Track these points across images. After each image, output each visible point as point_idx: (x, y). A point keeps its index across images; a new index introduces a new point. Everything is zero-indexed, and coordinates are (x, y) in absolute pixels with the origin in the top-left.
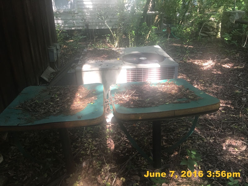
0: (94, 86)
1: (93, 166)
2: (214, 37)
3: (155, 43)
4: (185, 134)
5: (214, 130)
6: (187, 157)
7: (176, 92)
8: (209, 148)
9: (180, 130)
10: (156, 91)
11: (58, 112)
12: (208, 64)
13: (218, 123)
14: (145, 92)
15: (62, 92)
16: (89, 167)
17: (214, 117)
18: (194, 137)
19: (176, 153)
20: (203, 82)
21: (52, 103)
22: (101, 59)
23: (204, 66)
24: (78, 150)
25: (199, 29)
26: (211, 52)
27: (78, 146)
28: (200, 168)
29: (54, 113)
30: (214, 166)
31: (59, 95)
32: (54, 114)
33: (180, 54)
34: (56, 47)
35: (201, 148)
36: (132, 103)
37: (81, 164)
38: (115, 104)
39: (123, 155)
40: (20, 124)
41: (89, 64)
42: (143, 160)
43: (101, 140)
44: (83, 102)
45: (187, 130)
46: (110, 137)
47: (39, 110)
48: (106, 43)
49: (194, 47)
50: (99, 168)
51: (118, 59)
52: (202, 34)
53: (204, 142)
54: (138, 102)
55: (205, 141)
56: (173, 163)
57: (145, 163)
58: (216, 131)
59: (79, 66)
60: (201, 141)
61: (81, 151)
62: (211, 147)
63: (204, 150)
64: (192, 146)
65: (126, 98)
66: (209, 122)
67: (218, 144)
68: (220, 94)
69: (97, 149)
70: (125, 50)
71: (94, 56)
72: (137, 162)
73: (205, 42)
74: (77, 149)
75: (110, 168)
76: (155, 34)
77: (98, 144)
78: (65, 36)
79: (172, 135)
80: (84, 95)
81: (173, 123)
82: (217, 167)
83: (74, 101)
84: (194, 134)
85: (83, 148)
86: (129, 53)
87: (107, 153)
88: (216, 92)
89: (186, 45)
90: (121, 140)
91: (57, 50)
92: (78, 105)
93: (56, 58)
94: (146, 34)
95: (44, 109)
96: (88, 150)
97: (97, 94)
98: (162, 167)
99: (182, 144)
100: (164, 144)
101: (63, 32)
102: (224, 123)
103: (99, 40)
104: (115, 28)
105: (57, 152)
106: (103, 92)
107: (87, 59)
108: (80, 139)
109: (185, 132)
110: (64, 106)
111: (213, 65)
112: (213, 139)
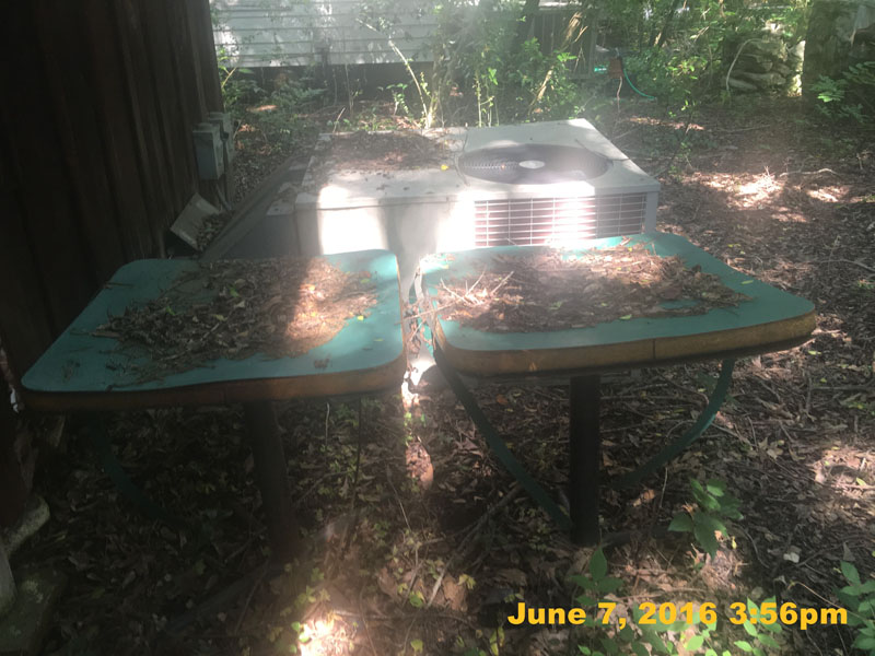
0: (364, 259)
1: (360, 537)
2: (779, 92)
3: (568, 112)
4: (678, 431)
5: (780, 415)
6: (689, 509)
7: (657, 278)
8: (765, 477)
9: (661, 417)
10: (584, 276)
11: (246, 345)
12: (759, 189)
13: (795, 393)
14: (543, 280)
15: (253, 279)
16: (348, 540)
17: (780, 374)
18: (711, 439)
19: (650, 495)
20: (742, 253)
21: (220, 317)
22: (383, 166)
23: (743, 197)
24: (306, 481)
25: (724, 64)
26: (768, 148)
27: (306, 470)
28: (734, 545)
29: (232, 350)
30: (785, 538)
31: (243, 290)
32: (229, 354)
33: (658, 152)
34: (222, 129)
35: (737, 476)
36: (501, 316)
37: (318, 529)
38: (444, 318)
39: (464, 501)
40: (115, 386)
41: (342, 183)
42: (535, 517)
43: (385, 452)
44: (329, 314)
45: (687, 415)
46: (417, 440)
47: (178, 341)
48: (393, 116)
49: (707, 128)
50: (382, 543)
51: (444, 167)
52: (736, 83)
53: (746, 457)
54: (521, 312)
55: (752, 453)
56: (639, 528)
57: (543, 527)
58: (789, 418)
59: (306, 190)
60: (736, 455)
61: (317, 488)
62: (771, 474)
63: (748, 486)
64: (707, 472)
65: (478, 298)
66: (764, 389)
67: (795, 464)
68: (803, 291)
69: (374, 482)
70: (466, 138)
71: (359, 157)
72: (515, 524)
73: (746, 112)
74: (303, 478)
75: (419, 544)
76: (568, 82)
77: (374, 464)
78: (246, 90)
79: (635, 434)
80: (331, 291)
81: (635, 392)
82: (793, 543)
83: (298, 308)
84: (714, 430)
85: (326, 475)
86: (482, 147)
87: (407, 495)
88: (789, 285)
89: (677, 121)
90: (455, 451)
91: (225, 136)
92: (312, 323)
93: (220, 164)
94: (536, 81)
95: (196, 337)
96: (342, 485)
97: (375, 287)
98: (602, 540)
99: (669, 464)
100: (607, 464)
101: (238, 76)
102: (815, 392)
103: (367, 106)
104: (423, 60)
105: (234, 489)
106: (394, 281)
107: (332, 166)
108: (311, 448)
109: (681, 422)
110: (266, 327)
111: (775, 192)
112: (779, 447)
